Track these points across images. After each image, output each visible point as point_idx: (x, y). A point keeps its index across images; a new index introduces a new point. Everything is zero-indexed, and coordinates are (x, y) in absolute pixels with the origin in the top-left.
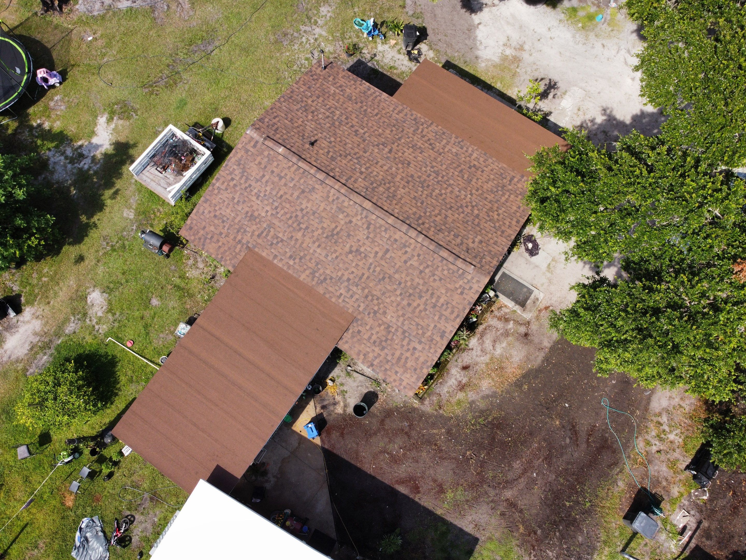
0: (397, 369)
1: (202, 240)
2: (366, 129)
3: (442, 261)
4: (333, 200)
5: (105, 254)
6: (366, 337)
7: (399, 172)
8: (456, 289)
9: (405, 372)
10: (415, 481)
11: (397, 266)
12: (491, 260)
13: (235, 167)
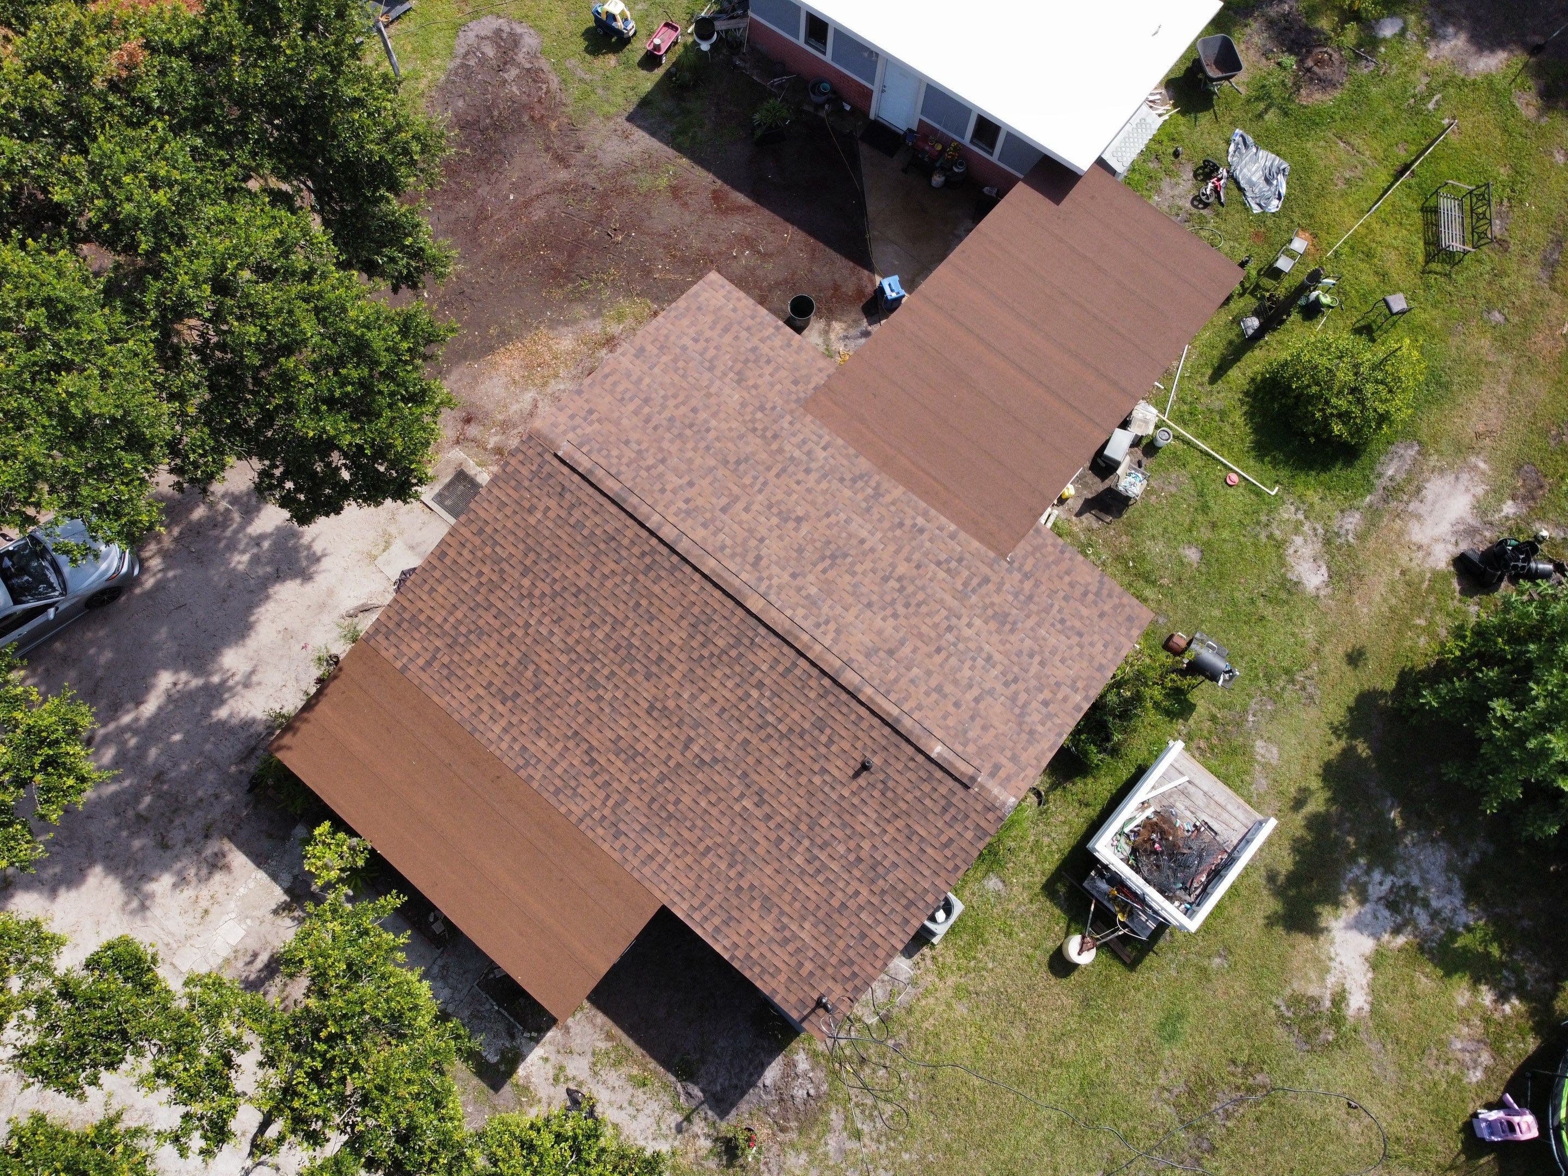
0: (732, 315)
1: (1105, 592)
2: (737, 808)
3: (619, 473)
4: (827, 622)
5: (1306, 666)
6: (783, 373)
7: (676, 687)
8: (599, 421)
9: (720, 309)
10: (719, 208)
11: (709, 479)
12: (520, 467)
13: (1040, 729)
